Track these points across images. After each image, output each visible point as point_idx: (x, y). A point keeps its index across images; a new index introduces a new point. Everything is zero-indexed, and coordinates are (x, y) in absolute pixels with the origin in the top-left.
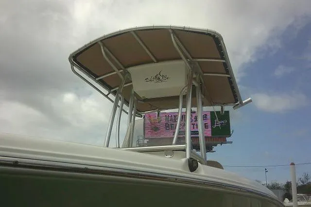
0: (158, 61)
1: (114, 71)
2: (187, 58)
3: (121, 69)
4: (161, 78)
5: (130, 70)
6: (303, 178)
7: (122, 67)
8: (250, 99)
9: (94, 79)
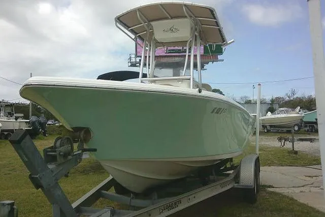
0: (172, 18)
1: (142, 24)
2: (191, 17)
3: (146, 22)
4: (174, 30)
5: (153, 23)
6: (290, 94)
7: (146, 21)
8: (233, 40)
9: (127, 29)
